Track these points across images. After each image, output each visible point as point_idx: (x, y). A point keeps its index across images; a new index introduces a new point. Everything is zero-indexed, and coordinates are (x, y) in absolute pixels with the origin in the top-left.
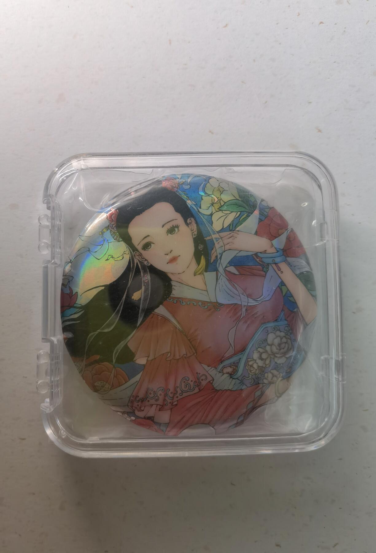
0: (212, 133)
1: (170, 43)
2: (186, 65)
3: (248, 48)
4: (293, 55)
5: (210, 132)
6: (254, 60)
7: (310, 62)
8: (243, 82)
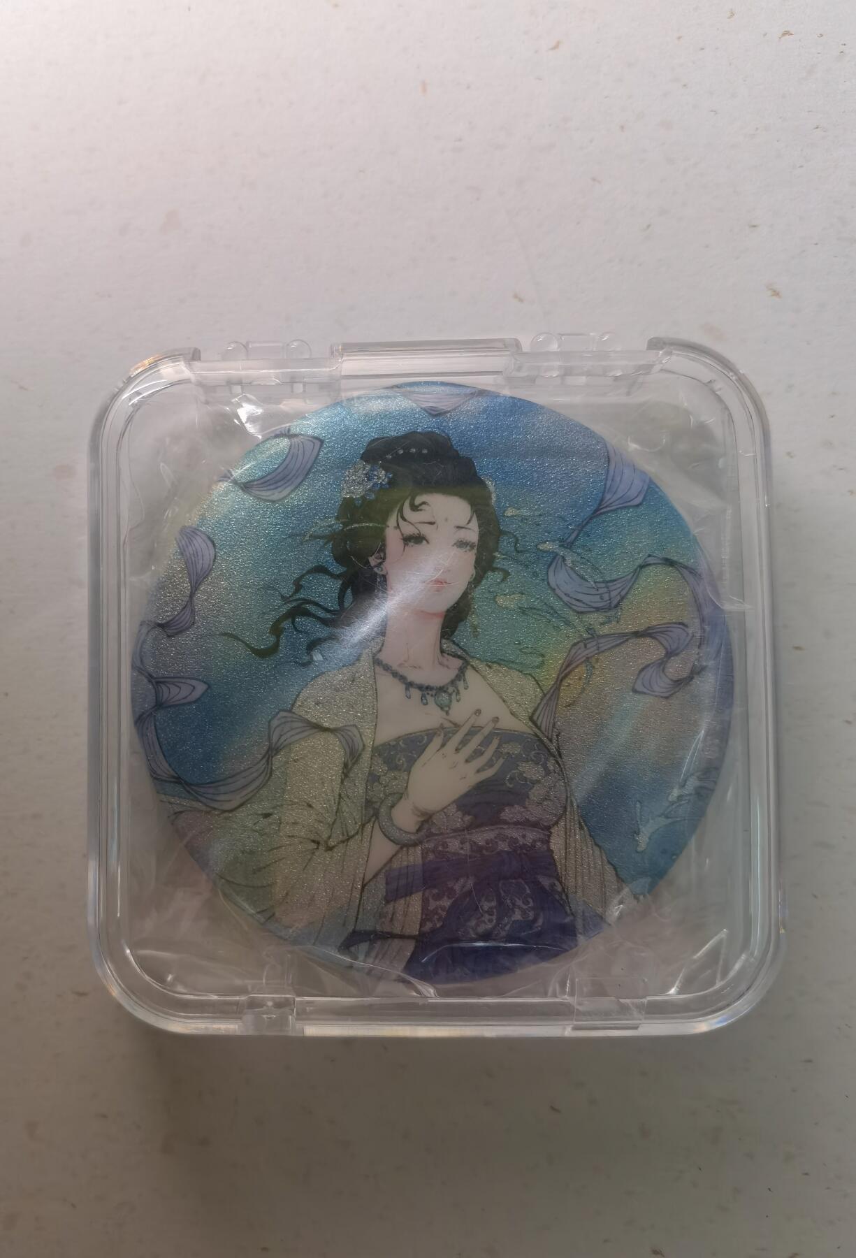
0: (521, 300)
1: (424, 90)
2: (460, 140)
3: (606, 97)
4: (716, 112)
5: (516, 296)
6: (622, 128)
7: (757, 129)
8: (594, 179)
